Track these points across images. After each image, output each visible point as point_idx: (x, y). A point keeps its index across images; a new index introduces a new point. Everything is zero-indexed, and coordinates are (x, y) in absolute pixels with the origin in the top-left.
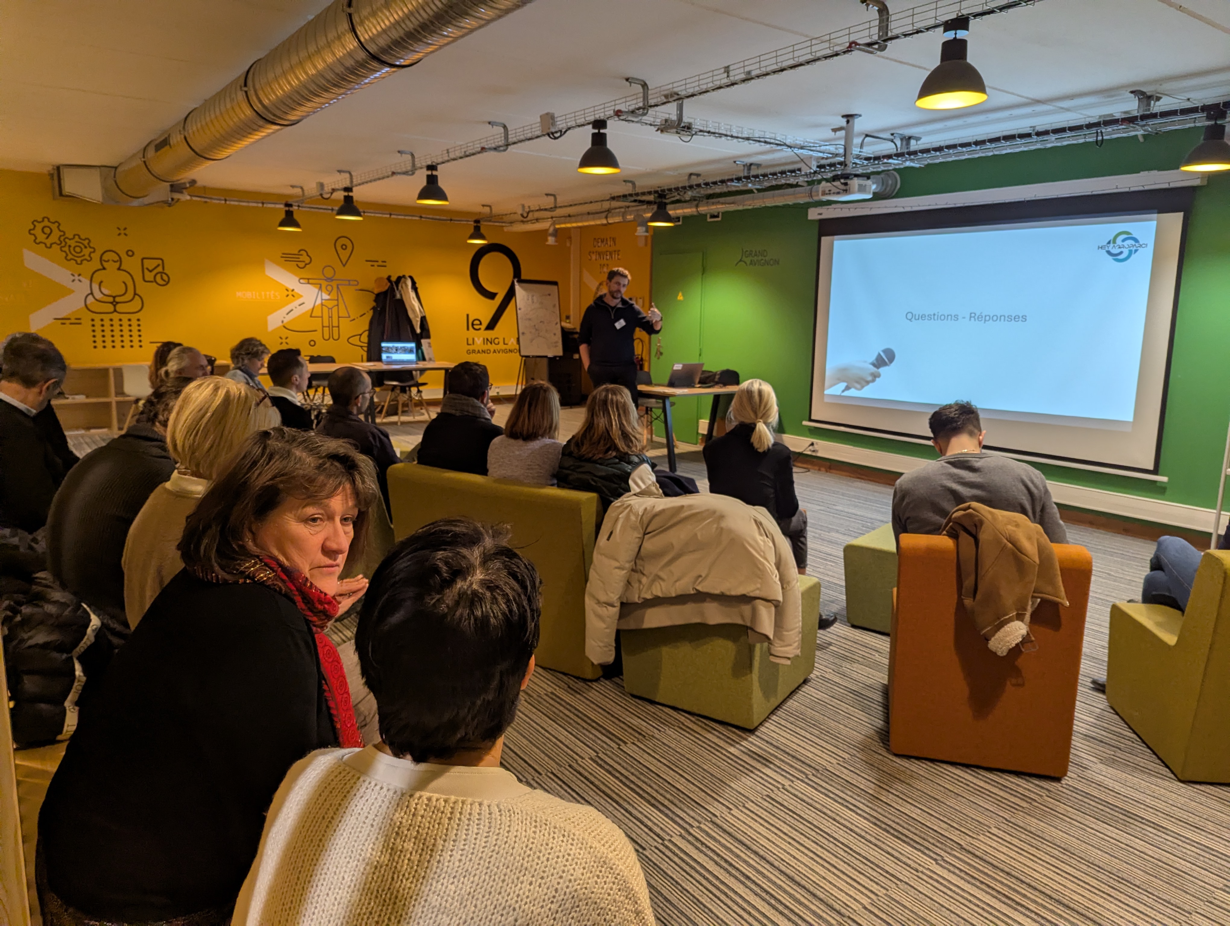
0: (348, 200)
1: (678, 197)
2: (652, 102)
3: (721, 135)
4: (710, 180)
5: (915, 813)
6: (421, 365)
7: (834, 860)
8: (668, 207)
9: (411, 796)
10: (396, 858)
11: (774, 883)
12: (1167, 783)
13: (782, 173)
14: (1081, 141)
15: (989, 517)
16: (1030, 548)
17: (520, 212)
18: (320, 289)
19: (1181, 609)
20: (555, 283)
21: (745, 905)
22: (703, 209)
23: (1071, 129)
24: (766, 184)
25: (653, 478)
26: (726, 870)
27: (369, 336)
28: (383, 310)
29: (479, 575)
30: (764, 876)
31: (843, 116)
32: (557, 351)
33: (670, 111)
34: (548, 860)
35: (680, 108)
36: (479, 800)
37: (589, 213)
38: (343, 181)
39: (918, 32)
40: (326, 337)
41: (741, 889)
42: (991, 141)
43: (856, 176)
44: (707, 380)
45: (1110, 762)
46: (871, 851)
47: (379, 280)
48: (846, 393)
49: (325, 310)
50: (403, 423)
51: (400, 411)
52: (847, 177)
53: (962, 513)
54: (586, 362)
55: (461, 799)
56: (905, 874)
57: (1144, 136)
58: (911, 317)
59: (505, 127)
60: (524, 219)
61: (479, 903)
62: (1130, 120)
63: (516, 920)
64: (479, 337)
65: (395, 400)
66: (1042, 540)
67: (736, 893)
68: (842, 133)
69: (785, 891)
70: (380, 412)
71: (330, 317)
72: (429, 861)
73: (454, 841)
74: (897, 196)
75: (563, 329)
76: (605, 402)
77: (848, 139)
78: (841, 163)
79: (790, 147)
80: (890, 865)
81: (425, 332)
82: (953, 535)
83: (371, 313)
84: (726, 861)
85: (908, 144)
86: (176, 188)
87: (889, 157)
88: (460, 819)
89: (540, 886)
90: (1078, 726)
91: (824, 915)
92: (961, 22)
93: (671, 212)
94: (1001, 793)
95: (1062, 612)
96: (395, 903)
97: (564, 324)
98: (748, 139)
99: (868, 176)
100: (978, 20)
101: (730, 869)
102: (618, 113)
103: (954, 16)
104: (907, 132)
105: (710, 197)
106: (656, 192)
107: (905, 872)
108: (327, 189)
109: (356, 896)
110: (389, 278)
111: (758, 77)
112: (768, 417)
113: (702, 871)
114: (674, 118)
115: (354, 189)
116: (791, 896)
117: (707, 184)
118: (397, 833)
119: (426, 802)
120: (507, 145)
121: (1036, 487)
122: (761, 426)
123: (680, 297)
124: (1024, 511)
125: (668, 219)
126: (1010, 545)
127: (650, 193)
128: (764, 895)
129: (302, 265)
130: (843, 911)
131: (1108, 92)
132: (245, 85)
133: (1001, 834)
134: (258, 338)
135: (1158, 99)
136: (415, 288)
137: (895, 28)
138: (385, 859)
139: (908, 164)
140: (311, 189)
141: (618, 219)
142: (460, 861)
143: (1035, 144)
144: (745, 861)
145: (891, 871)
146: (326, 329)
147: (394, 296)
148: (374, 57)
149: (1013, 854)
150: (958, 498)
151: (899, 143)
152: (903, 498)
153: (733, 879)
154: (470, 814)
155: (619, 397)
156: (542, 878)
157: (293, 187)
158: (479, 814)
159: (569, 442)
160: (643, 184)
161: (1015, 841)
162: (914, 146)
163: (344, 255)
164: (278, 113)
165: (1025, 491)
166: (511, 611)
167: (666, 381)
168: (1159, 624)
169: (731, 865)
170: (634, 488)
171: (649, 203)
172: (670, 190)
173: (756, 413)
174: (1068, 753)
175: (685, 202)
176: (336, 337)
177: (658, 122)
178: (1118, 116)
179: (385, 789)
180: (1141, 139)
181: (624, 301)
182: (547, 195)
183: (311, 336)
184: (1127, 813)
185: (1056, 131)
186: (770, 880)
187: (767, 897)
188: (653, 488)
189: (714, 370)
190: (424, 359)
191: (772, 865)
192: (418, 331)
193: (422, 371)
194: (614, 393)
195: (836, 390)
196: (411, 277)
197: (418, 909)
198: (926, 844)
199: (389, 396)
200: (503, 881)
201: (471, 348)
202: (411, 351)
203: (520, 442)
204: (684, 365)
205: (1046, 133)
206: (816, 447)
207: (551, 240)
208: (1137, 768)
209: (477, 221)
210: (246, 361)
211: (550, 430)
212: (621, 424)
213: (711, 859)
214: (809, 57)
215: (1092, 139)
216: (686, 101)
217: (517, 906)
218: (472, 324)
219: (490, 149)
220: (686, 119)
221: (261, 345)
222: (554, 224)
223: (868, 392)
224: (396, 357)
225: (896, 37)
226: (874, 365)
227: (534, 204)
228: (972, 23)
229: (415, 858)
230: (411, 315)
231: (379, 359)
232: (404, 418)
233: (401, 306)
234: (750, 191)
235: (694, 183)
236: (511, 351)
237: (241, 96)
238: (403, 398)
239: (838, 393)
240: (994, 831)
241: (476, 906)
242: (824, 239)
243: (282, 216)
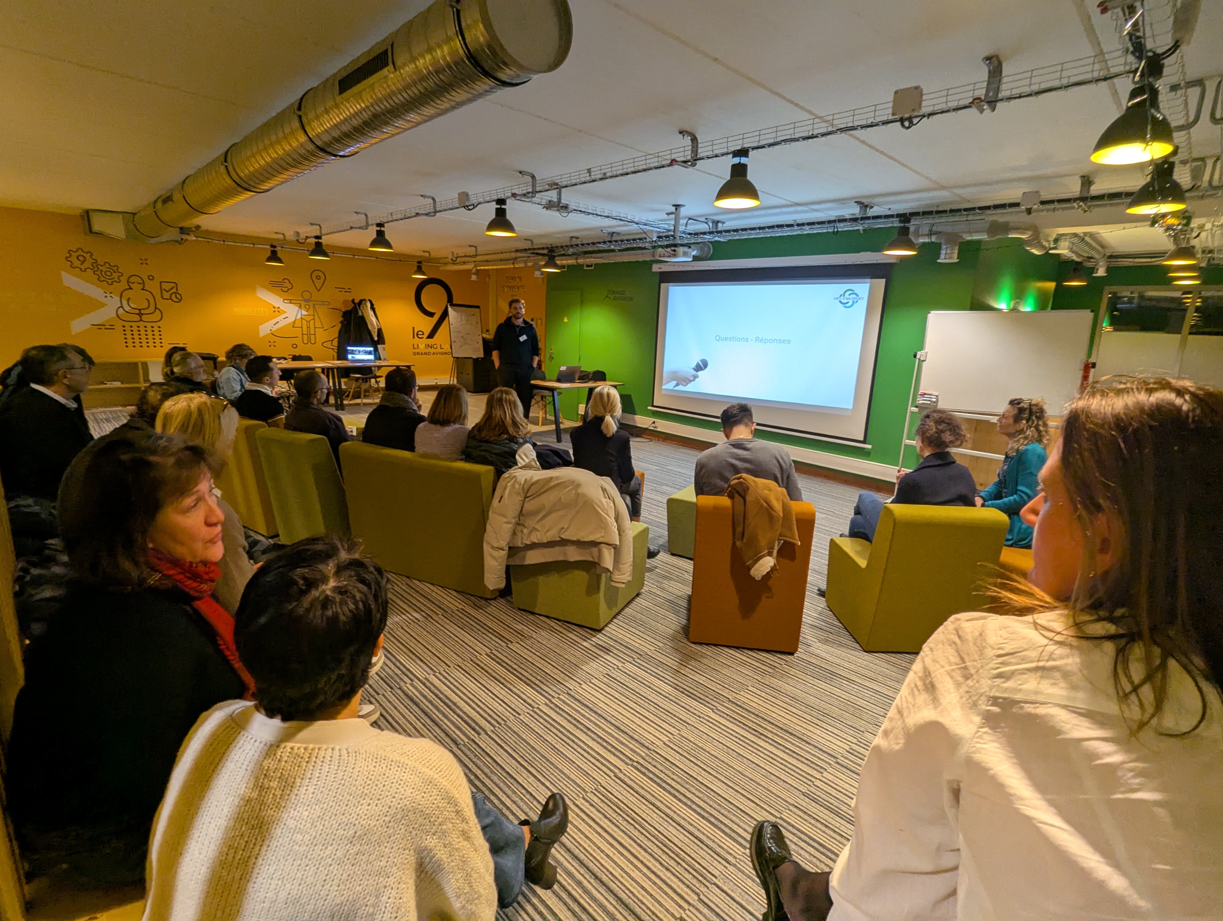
0: (318, 245)
1: (563, 252)
2: (538, 189)
3: (589, 213)
4: (584, 242)
5: (702, 680)
6: (378, 363)
7: (647, 714)
8: (556, 258)
9: (278, 746)
10: (263, 794)
11: (606, 732)
12: (857, 653)
13: (634, 240)
14: (825, 231)
15: (753, 484)
16: (777, 506)
17: (450, 257)
18: (300, 307)
19: (870, 541)
20: (478, 307)
21: (585, 747)
22: (581, 261)
23: (819, 223)
24: (624, 247)
25: (534, 455)
26: (574, 725)
27: (339, 342)
28: (349, 324)
29: (332, 583)
30: (600, 727)
31: (674, 205)
32: (481, 355)
33: (553, 195)
34: (384, 786)
35: (559, 194)
36: (332, 746)
37: (501, 260)
38: (315, 231)
39: (716, 156)
40: (306, 342)
41: (583, 737)
42: (769, 227)
43: (682, 245)
44: (585, 377)
45: (826, 641)
46: (672, 707)
47: (345, 302)
48: (676, 388)
49: (304, 322)
50: (364, 404)
51: (362, 395)
52: (675, 245)
53: (737, 481)
54: (497, 364)
55: (318, 746)
56: (692, 720)
57: (864, 230)
58: (719, 339)
59: (434, 199)
60: (454, 262)
61: (326, 823)
62: (855, 220)
63: (356, 833)
64: (422, 343)
65: (359, 387)
66: (786, 501)
67: (580, 740)
68: (673, 216)
69: (613, 737)
70: (348, 396)
71: (308, 328)
72: (289, 795)
73: (310, 779)
74: (711, 259)
75: (484, 339)
76: (501, 400)
77: (677, 220)
78: (672, 236)
79: (637, 224)
80: (683, 715)
81: (381, 339)
82: (731, 496)
83: (339, 326)
84: (575, 719)
85: (717, 226)
86: (182, 230)
87: (704, 233)
88: (315, 762)
89: (376, 805)
90: (806, 619)
91: (638, 750)
92: (743, 152)
93: (558, 262)
94: (757, 664)
95: (796, 548)
96: (261, 827)
97: (484, 335)
98: (608, 217)
99: (689, 246)
100: (755, 151)
101: (577, 724)
102: (514, 195)
103: (739, 148)
104: (716, 218)
105: (586, 253)
106: (547, 248)
107: (692, 719)
108: (302, 236)
109: (232, 823)
110: (353, 301)
111: (611, 177)
112: (614, 412)
113: (558, 727)
114: (555, 200)
115: (323, 237)
116: (617, 739)
117: (583, 245)
118: (265, 775)
119: (289, 750)
120: (435, 212)
121: (785, 462)
122: (608, 418)
123: (566, 320)
124: (776, 480)
125: (556, 266)
126: (765, 504)
127: (543, 249)
128: (599, 740)
129: (285, 289)
130: (650, 747)
131: (842, 201)
132: (226, 161)
133: (754, 690)
134: (247, 344)
135: (872, 207)
136: (373, 308)
137: (702, 152)
138: (255, 795)
139: (717, 239)
140: (290, 235)
141: (522, 265)
142: (313, 793)
143: (796, 232)
144: (588, 719)
145: (683, 718)
146: (305, 336)
147: (357, 313)
148: (322, 150)
149: (761, 703)
150: (736, 470)
151: (711, 225)
152: (701, 470)
153: (579, 731)
154: (324, 757)
155: (511, 397)
156: (379, 799)
157: (277, 233)
158: (331, 757)
159: (473, 428)
160: (539, 243)
161: (763, 694)
162: (720, 227)
163: (319, 283)
164: (252, 183)
165: (777, 465)
166: (357, 608)
167: (555, 378)
168: (857, 553)
169: (578, 721)
170: (521, 462)
171: (543, 255)
172: (557, 247)
173: (605, 409)
174: (799, 636)
175: (569, 255)
176: (313, 342)
177: (544, 202)
178: (848, 217)
179: (258, 742)
180: (862, 232)
181: (525, 322)
182: (470, 246)
183: (294, 341)
184: (832, 673)
185: (809, 224)
186: (604, 730)
187: (601, 741)
188: (533, 463)
189: (589, 370)
190: (380, 359)
191: (606, 720)
192: (376, 338)
193: (379, 367)
194: (507, 393)
195: (670, 386)
196: (370, 301)
197: (279, 831)
198: (707, 699)
199: (354, 385)
200: (347, 805)
201: (416, 351)
202: (370, 353)
203: (438, 427)
204: (568, 368)
205: (803, 224)
206: (656, 424)
207: (474, 278)
208: (841, 645)
209: (419, 262)
210: (237, 361)
211: (461, 418)
212: (513, 416)
213: (565, 718)
214: (644, 167)
215: (831, 230)
216: (563, 190)
217: (357, 822)
218: (417, 334)
219: (422, 214)
220: (564, 201)
221: (250, 349)
222: (476, 266)
223: (691, 388)
224: (358, 357)
225: (702, 159)
226: (694, 369)
227: (461, 252)
228: (751, 153)
229: (278, 793)
230: (370, 327)
231: (346, 359)
232: (365, 401)
233: (362, 322)
234: (613, 251)
235: (574, 243)
236: (446, 353)
237: (222, 169)
238: (364, 386)
239: (671, 388)
240: (751, 688)
241: (324, 825)
242: (662, 285)
243: (269, 254)
